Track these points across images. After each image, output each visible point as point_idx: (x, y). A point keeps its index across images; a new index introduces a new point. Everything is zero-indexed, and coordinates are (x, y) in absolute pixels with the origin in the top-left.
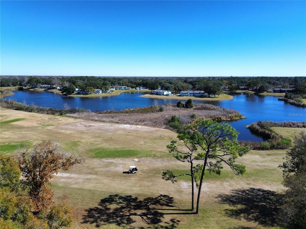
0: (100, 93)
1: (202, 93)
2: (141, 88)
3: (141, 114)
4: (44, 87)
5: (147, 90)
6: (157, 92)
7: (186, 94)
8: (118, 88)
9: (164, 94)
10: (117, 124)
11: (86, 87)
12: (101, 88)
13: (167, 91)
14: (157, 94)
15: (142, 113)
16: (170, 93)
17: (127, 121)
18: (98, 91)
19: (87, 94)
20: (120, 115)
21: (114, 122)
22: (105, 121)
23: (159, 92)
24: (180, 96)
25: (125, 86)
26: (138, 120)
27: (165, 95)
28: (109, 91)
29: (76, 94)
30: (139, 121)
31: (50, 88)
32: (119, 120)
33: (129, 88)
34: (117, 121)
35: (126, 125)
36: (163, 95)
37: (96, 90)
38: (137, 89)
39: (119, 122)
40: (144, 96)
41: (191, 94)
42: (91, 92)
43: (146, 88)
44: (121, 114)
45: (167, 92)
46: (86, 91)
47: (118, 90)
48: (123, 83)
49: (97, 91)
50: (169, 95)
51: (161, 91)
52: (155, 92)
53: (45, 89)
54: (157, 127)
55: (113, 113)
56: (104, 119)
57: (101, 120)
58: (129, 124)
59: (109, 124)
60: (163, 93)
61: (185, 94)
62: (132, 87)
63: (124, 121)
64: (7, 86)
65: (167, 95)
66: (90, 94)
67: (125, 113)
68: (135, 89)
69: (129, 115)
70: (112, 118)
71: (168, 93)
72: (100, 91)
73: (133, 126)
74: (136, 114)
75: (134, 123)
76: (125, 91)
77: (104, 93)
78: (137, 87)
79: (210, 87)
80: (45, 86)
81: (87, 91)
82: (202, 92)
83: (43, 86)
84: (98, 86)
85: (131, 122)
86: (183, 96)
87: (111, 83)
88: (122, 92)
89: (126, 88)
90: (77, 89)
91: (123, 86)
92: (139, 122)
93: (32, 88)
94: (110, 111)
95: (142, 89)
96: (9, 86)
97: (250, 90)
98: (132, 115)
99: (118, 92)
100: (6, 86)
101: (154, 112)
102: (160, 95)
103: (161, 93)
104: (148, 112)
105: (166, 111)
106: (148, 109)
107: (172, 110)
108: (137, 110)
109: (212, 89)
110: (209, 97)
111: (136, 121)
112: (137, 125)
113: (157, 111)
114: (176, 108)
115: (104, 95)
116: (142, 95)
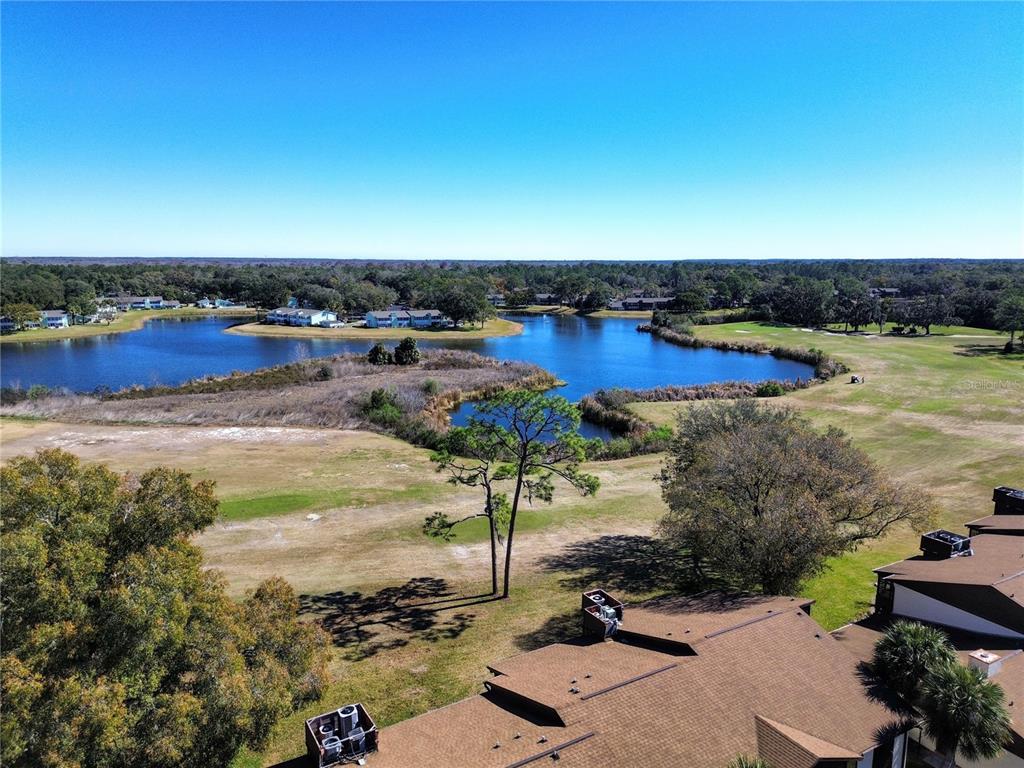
0: (61, 324)
1: (434, 318)
2: (217, 301)
3: (262, 392)
5: (242, 309)
6: (286, 315)
7: (386, 319)
8: (129, 305)
9: (313, 323)
10: (195, 428)
11: (2, 304)
12: (64, 309)
13: (321, 313)
14: (287, 323)
15: (263, 388)
16: (332, 317)
17: (225, 418)
18: (52, 319)
19: (9, 331)
20: (191, 399)
21: (183, 424)
22: (145, 422)
23: (294, 317)
24: (365, 327)
25: (156, 294)
26: (264, 412)
27: (316, 326)
28: (97, 315)
30: (268, 414)
32: (196, 417)
33: (173, 303)
34: (192, 418)
35: (227, 431)
36: (310, 325)
37: (47, 314)
38: (203, 307)
39: (199, 420)
40: (242, 331)
41: (401, 319)
42: (25, 323)
43: (237, 303)
44: (190, 396)
45: (324, 314)
46: (2, 321)
47: (130, 313)
48: (144, 287)
49: (49, 319)
50: (331, 325)
51: (299, 314)
52: (278, 315)
54: (334, 427)
55: (161, 395)
56: (141, 417)
57: (131, 419)
58: (237, 425)
59: (167, 430)
60: (309, 318)
61: (382, 319)
62: (184, 301)
63: (214, 417)
65: (321, 325)
66: (22, 329)
67: (201, 392)
68: (197, 305)
69: (220, 397)
70: (169, 411)
71: (324, 319)
72: (60, 318)
73: (251, 429)
74: (242, 392)
75: (255, 421)
76: (155, 314)
77: (79, 323)
78: (200, 297)
79: (455, 298)
81: (5, 320)
82: (435, 313)
84: (50, 298)
85: (240, 419)
86: (377, 327)
87: (96, 288)
88: (146, 318)
89: (159, 302)
91: (147, 295)
92: (265, 416)
94: (142, 387)
95: (221, 304)
97: (564, 304)
98: (232, 398)
99: (130, 320)
101: (301, 382)
102: (298, 326)
103: (301, 320)
104: (281, 383)
105: (340, 376)
106: (278, 375)
107: (359, 373)
108: (240, 380)
109: (462, 303)
110: (455, 329)
111: (257, 415)
112: (263, 425)
113: (310, 379)
114: (370, 367)
115: (80, 331)
116: (231, 329)
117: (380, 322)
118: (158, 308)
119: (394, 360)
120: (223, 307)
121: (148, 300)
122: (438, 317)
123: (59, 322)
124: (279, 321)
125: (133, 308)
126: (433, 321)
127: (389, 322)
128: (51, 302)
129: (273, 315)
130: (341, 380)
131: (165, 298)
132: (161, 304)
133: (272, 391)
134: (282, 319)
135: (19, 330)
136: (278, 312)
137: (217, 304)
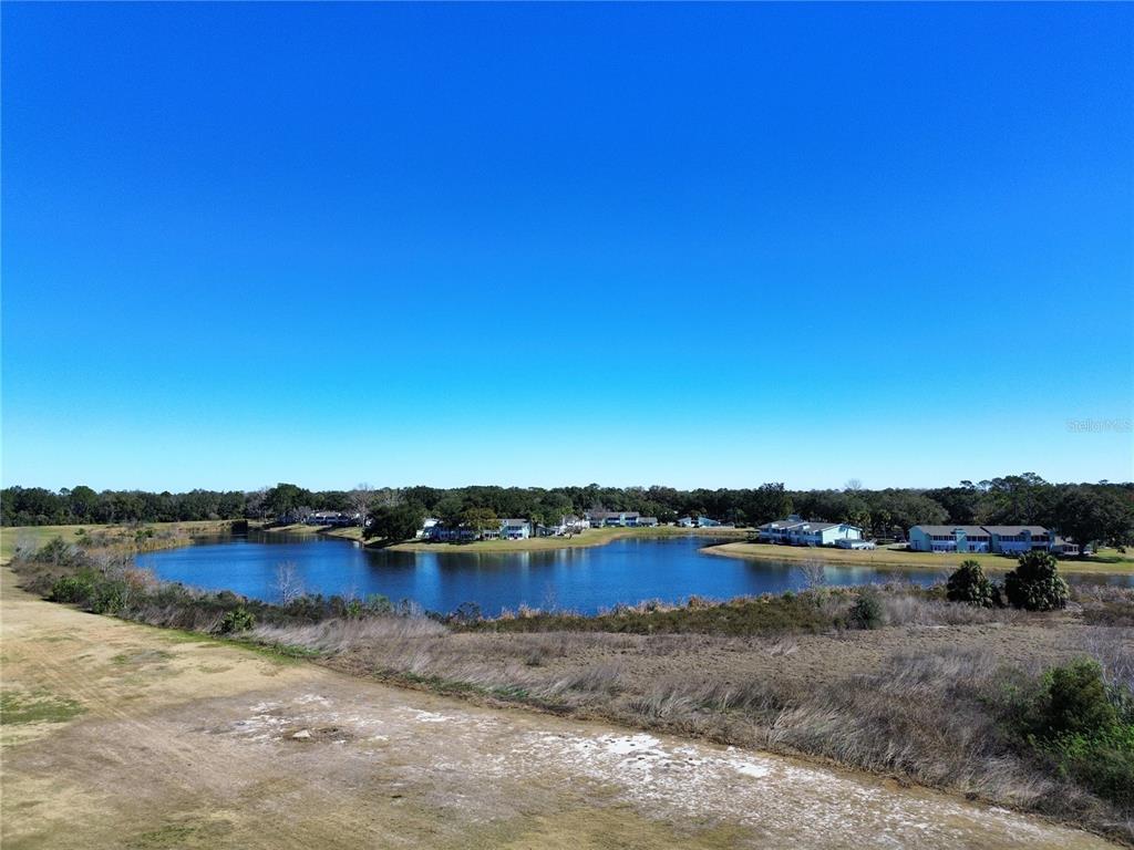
0: (521, 535)
1: (1036, 538)
2: (701, 520)
3: (733, 642)
4: (319, 521)
5: (730, 529)
6: (785, 531)
7: (946, 538)
8: (603, 521)
9: (825, 542)
10: (552, 720)
11: (464, 509)
12: (527, 517)
13: (837, 527)
14: (786, 542)
15: (738, 633)
16: (853, 534)
17: (636, 699)
18: (513, 528)
19: (467, 540)
20: (591, 643)
21: (536, 703)
22: (468, 687)
23: (797, 533)
24: (908, 549)
25: (634, 510)
26: (728, 693)
27: (829, 546)
28: (563, 527)
29: (424, 541)
30: (737, 702)
31: (340, 524)
32: (574, 687)
33: (650, 520)
34: (562, 691)
35: (621, 744)
36: (820, 544)
37: (507, 523)
38: (684, 526)
39: (573, 698)
40: (724, 551)
41: (974, 539)
42: (485, 532)
43: (723, 523)
44: (599, 635)
45: (841, 530)
46: (462, 529)
47: (602, 529)
48: (623, 502)
49: (509, 528)
50: (854, 545)
51: (805, 528)
52: (774, 530)
53: (321, 527)
54: (941, 785)
55: (550, 629)
56: (472, 673)
57: (451, 676)
58: (652, 728)
59: (486, 721)
60: (819, 534)
61: (940, 538)
62: (663, 520)
63: (614, 691)
64: (200, 520)
65: (840, 545)
66: (481, 539)
67: (622, 630)
68: (677, 524)
69: (650, 642)
70: (535, 664)
71: (842, 536)
72: (520, 528)
73: (690, 750)
74: (697, 638)
75: (700, 721)
76: (630, 532)
77: (542, 535)
78: (682, 515)
79: (1083, 502)
80: (325, 515)
81: (466, 528)
82: (1038, 531)
83: (318, 515)
84: (516, 506)
85: (667, 709)
86: (931, 549)
87: (574, 503)
88: (617, 535)
89: (635, 518)
90: (430, 523)
91: (623, 510)
92: (731, 706)
93: (280, 524)
94: (537, 611)
95: (706, 524)
96: (205, 517)
98: (670, 648)
99: (599, 536)
100: (195, 520)
101: (817, 627)
102: (802, 546)
103: (806, 537)
104: (774, 626)
105: (896, 623)
106: (770, 610)
107: (937, 619)
108: (699, 613)
109: (1097, 512)
110: (1082, 558)
111: (709, 703)
112: (721, 740)
113: (836, 623)
114: (958, 608)
115: (541, 543)
116: (710, 548)
117: (935, 543)
118: (634, 525)
119: (1004, 599)
120: (706, 527)
121: (623, 516)
122: (1043, 538)
123: (519, 532)
124: (775, 538)
125: (607, 524)
126: (1035, 544)
127: (952, 542)
128: (518, 510)
129: (767, 530)
130: (903, 631)
131: (642, 515)
132: (637, 521)
133: (757, 642)
134: (780, 535)
135: (477, 540)
136: (775, 526)
137: (700, 523)
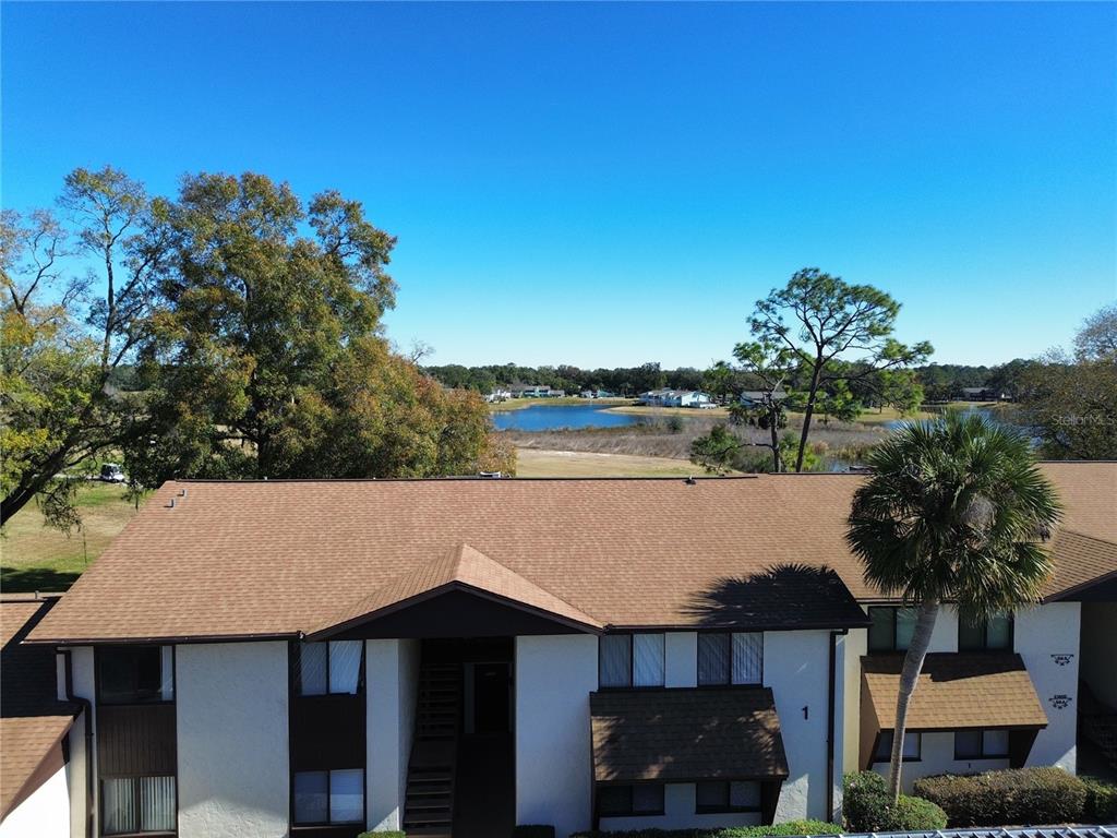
2: (599, 392)
5: (620, 399)
6: (657, 397)
8: (522, 393)
9: (683, 404)
13: (692, 394)
14: (658, 404)
16: (703, 398)
23: (665, 398)
25: (546, 385)
27: (686, 406)
28: (492, 396)
33: (559, 392)
36: (680, 406)
38: (585, 397)
40: (613, 411)
43: (616, 395)
45: (694, 396)
47: (521, 399)
48: (537, 379)
50: (701, 406)
51: (671, 394)
52: (650, 397)
60: (679, 398)
62: (569, 392)
65: (693, 406)
68: (580, 396)
71: (695, 400)
76: (542, 402)
78: (584, 389)
87: (497, 378)
88: (533, 404)
89: (547, 391)
91: (538, 384)
95: (603, 395)
97: (1004, 400)
99: (518, 404)
101: (649, 432)
102: (668, 406)
103: (672, 401)
118: (546, 396)
120: (603, 397)
121: (538, 389)
124: (650, 402)
125: (525, 395)
129: (645, 397)
131: (552, 388)
132: (549, 393)
134: (653, 400)
136: (650, 393)
137: (598, 395)
